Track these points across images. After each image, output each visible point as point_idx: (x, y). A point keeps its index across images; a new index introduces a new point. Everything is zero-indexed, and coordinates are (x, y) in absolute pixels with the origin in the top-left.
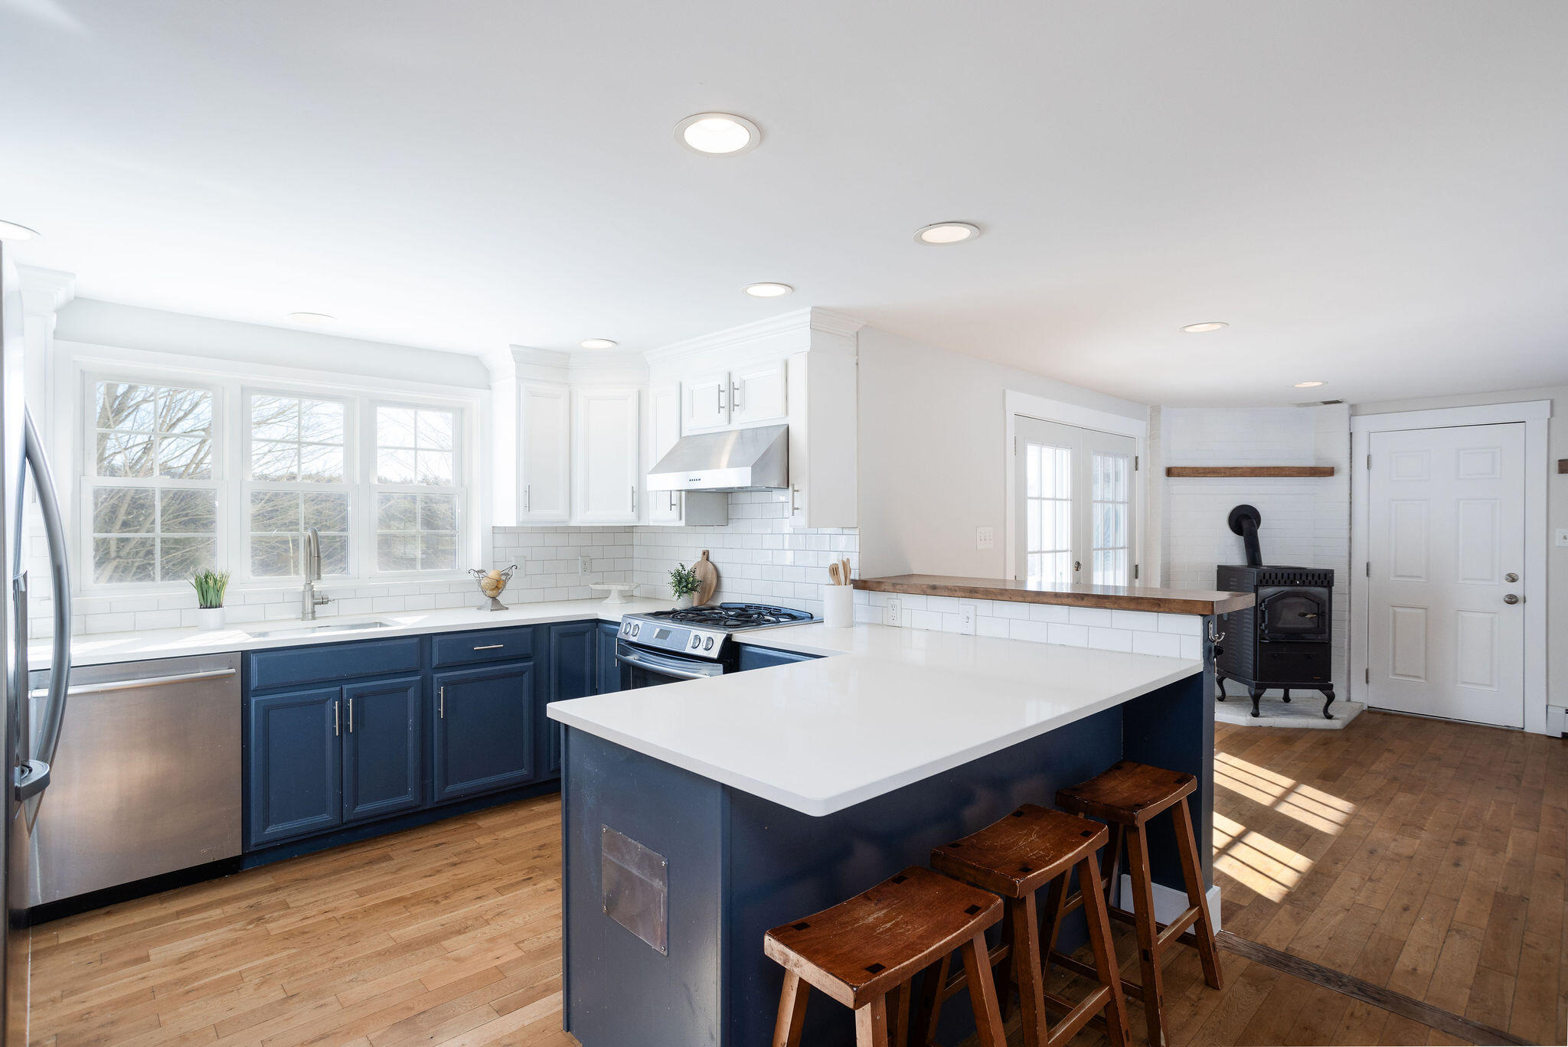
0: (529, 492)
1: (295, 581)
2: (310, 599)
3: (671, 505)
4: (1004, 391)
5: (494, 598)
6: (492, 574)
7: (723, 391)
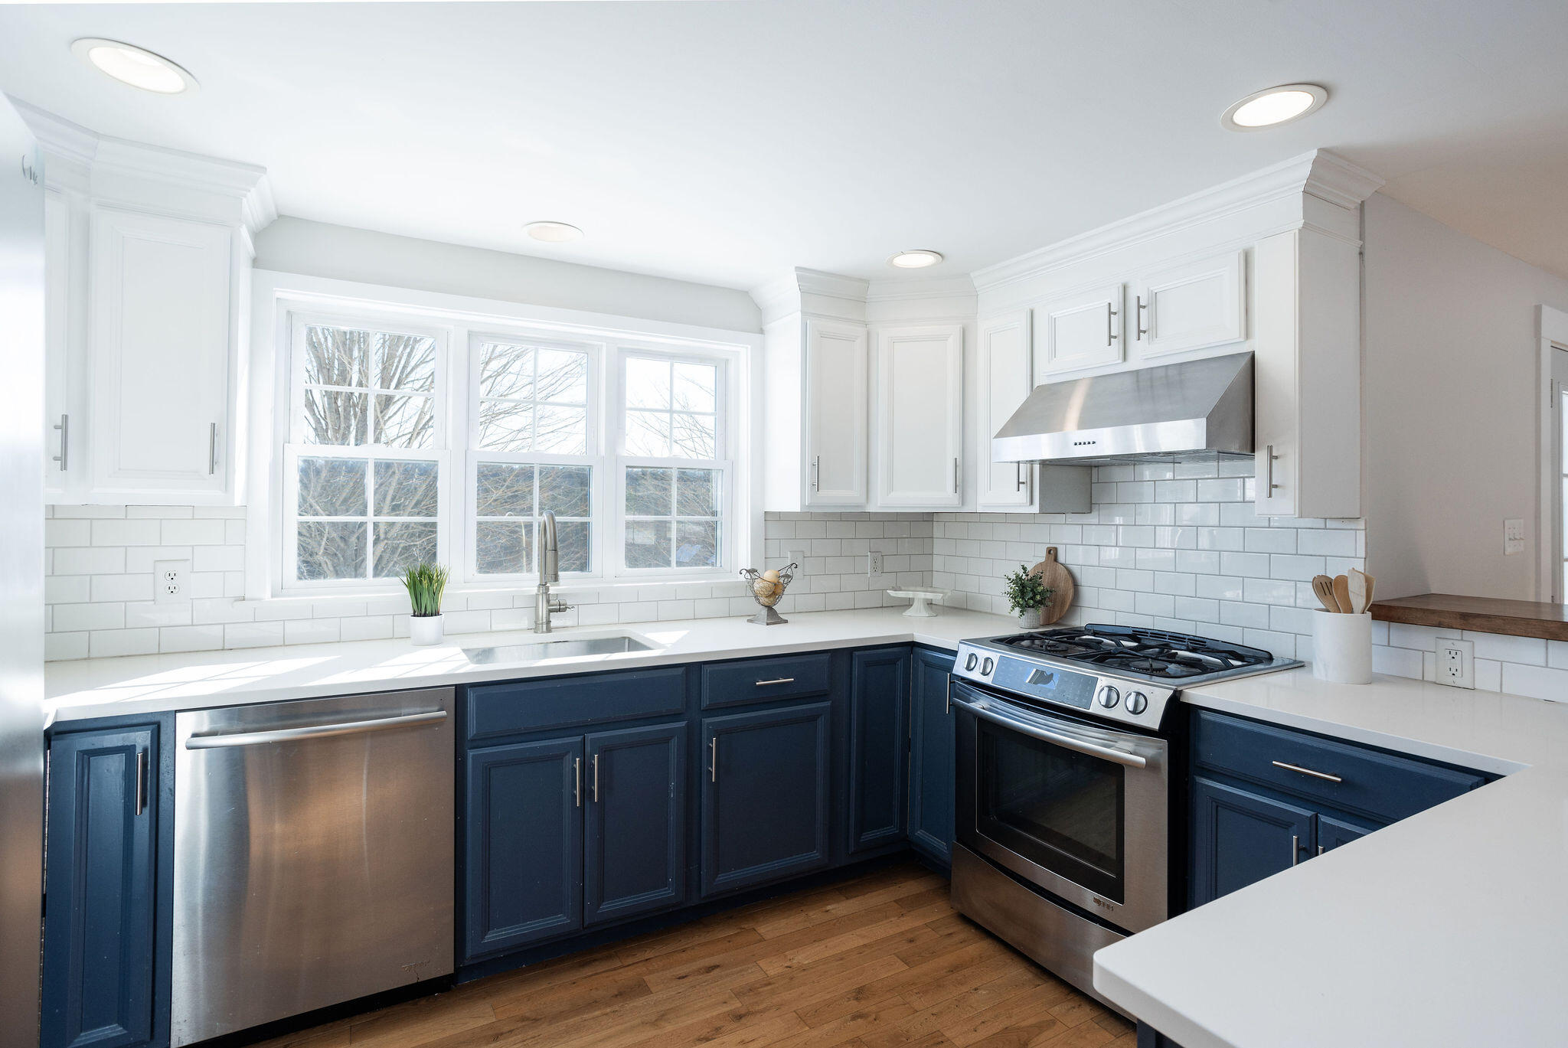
0: (817, 465)
1: (526, 581)
2: (545, 605)
3: (1019, 483)
4: (1538, 310)
5: (770, 608)
6: (769, 575)
7: (1115, 313)
